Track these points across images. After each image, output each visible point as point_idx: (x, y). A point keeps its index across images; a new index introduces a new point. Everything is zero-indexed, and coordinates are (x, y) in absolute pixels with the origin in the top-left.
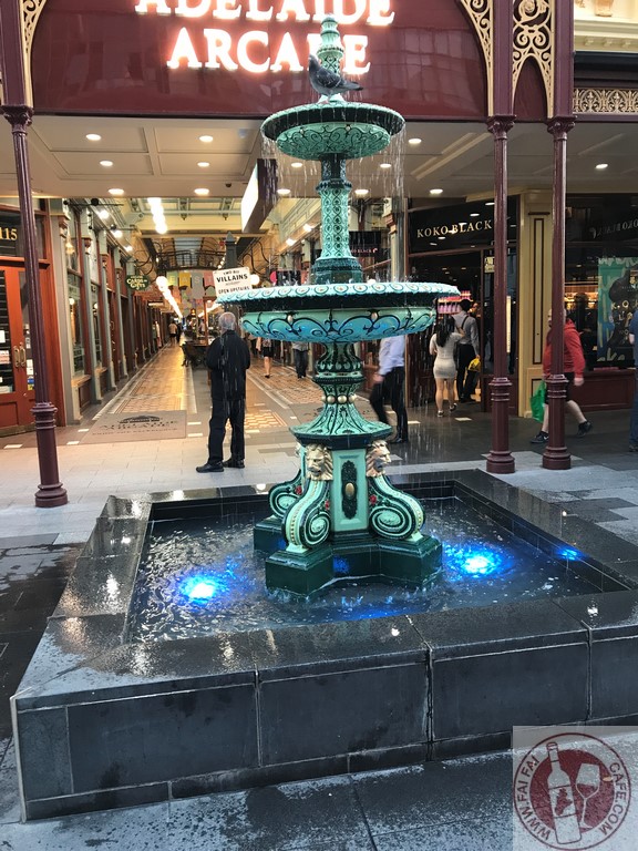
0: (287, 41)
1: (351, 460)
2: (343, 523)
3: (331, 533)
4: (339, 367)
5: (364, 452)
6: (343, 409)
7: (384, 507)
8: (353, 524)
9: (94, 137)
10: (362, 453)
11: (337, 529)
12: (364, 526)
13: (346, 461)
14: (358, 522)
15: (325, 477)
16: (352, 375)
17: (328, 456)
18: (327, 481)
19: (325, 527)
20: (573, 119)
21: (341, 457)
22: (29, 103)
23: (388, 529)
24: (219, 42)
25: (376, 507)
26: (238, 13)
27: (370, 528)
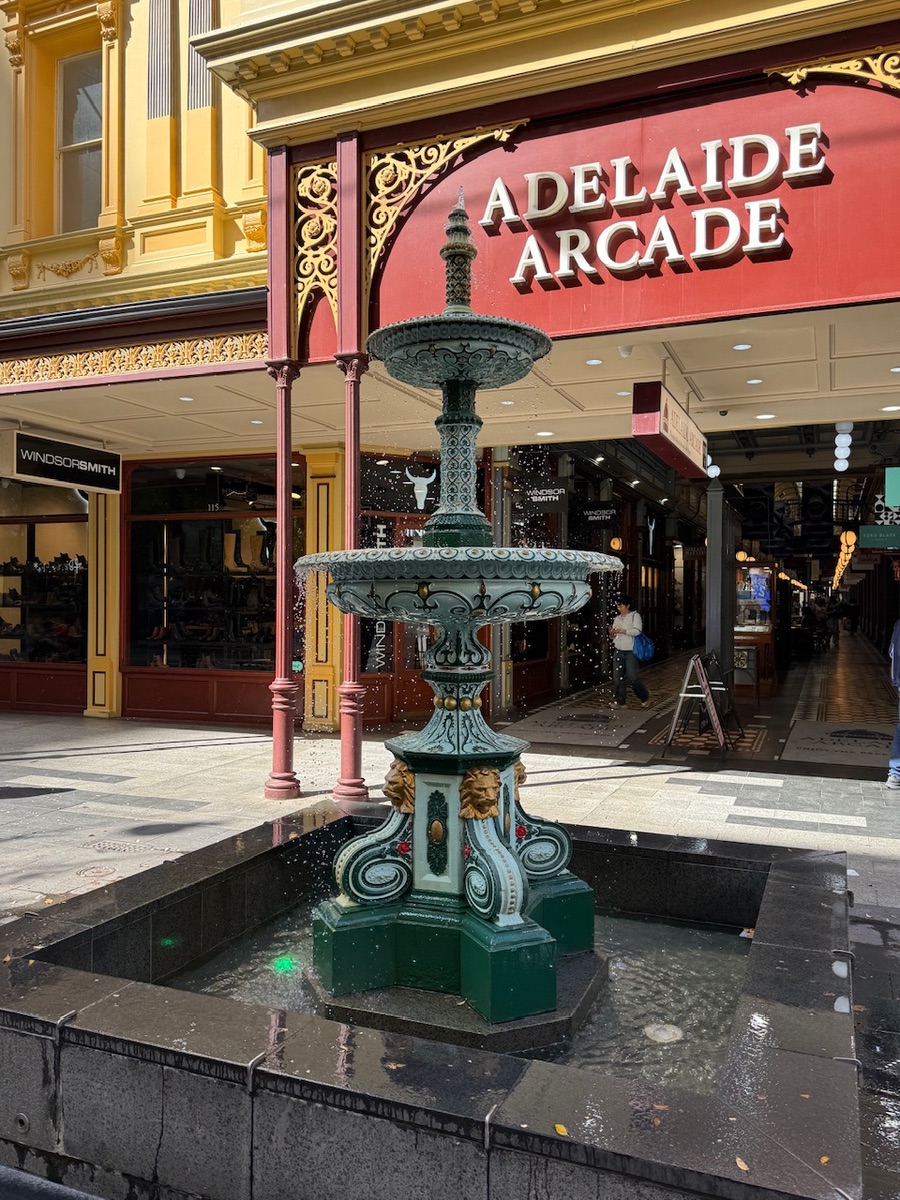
0: (663, 224)
1: (441, 790)
2: (426, 879)
3: (408, 889)
5: (459, 779)
7: (474, 865)
8: (438, 884)
10: (456, 782)
12: (455, 890)
13: (433, 789)
14: (447, 882)
15: (406, 809)
16: (460, 670)
17: (410, 780)
19: (398, 878)
21: (429, 784)
23: (477, 899)
24: (574, 242)
25: (470, 865)
26: (599, 202)
27: (463, 897)
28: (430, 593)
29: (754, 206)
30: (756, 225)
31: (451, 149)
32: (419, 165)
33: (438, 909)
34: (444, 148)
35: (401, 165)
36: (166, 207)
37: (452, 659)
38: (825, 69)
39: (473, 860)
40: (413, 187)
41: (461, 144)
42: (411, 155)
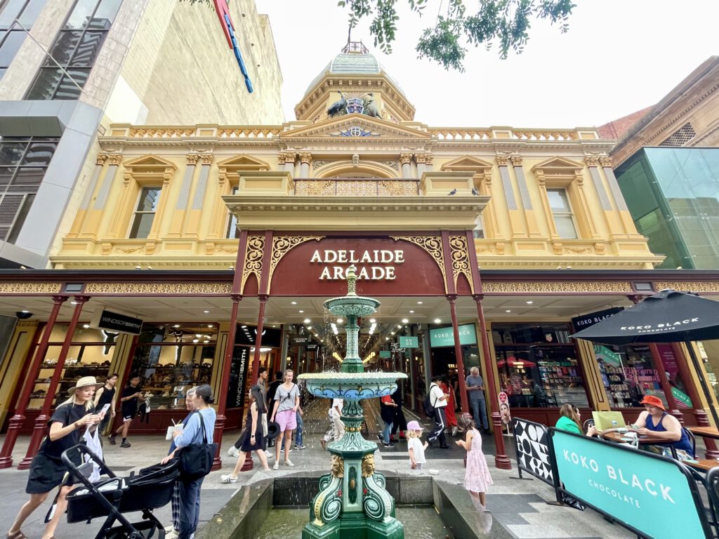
0: (364, 269)
1: (354, 466)
2: (349, 506)
3: (342, 512)
4: (350, 412)
5: (361, 462)
6: (353, 435)
7: (370, 497)
8: (353, 508)
9: (294, 303)
10: (359, 463)
11: (345, 510)
12: (360, 510)
13: (351, 466)
14: (356, 506)
15: (340, 476)
16: (357, 417)
17: (341, 463)
18: (340, 478)
19: (338, 508)
20: (483, 295)
21: (349, 464)
22: (268, 293)
23: (372, 512)
24: (339, 271)
25: (367, 497)
26: (346, 261)
27: (364, 512)
28: (362, 390)
29: (388, 268)
30: (388, 273)
31: (302, 240)
32: (292, 242)
33: (355, 519)
34: (300, 240)
35: (286, 242)
36: (178, 237)
37: (354, 412)
38: (403, 238)
39: (369, 495)
40: (289, 248)
41: (305, 239)
42: (289, 240)
